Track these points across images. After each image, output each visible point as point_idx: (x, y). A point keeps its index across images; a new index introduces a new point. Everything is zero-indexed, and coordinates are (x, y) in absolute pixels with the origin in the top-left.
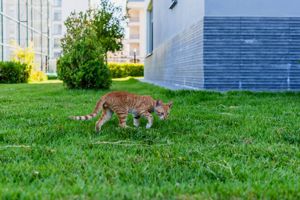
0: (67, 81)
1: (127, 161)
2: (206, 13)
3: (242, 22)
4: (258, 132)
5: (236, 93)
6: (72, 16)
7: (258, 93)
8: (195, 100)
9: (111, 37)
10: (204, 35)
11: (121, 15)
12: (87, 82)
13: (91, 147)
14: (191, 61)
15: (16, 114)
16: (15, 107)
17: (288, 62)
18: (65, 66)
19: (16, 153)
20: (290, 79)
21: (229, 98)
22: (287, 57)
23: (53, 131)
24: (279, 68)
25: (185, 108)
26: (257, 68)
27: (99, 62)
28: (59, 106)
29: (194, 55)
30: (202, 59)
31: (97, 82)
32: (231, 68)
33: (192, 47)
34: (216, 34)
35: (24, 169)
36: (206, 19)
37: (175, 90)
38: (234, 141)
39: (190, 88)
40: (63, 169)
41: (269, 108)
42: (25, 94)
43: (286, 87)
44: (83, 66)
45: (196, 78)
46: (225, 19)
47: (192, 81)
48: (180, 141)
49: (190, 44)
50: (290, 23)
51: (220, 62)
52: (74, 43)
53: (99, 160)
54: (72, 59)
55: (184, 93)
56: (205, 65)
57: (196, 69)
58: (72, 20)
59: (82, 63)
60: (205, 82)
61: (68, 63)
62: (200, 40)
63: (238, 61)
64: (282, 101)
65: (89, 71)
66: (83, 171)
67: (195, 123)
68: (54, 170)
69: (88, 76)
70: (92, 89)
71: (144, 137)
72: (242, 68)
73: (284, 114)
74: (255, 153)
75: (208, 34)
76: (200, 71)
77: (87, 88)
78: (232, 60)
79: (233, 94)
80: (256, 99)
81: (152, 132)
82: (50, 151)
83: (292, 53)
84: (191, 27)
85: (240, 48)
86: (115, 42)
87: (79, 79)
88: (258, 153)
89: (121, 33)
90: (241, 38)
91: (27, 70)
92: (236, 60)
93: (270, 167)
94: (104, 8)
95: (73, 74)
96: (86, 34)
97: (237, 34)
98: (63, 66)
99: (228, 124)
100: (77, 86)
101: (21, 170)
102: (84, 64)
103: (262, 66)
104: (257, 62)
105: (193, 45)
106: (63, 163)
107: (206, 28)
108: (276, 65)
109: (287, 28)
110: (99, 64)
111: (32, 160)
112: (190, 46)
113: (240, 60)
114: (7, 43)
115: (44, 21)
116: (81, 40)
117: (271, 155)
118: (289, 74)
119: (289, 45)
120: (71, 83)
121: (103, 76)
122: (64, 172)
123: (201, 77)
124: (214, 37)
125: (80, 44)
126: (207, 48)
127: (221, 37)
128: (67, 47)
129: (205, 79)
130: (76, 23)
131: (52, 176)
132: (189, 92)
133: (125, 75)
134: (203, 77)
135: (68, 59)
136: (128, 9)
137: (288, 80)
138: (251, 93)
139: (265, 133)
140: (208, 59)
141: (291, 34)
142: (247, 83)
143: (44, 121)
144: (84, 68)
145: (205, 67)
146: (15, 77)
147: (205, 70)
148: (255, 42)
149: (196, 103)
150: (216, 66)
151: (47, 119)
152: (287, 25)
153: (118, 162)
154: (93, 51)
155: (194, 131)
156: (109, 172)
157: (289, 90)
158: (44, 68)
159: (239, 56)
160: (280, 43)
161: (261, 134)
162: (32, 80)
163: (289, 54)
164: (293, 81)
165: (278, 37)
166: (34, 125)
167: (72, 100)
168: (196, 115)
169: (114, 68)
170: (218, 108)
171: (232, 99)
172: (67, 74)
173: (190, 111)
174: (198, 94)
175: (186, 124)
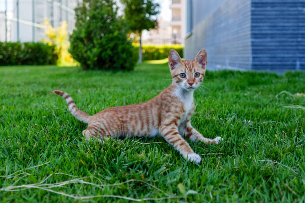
8: (242, 84)
10: (252, 3)
12: (105, 61)
14: (236, 36)
18: (77, 41)
21: (290, 82)
25: (227, 97)
27: (120, 37)
29: (239, 29)
30: (249, 32)
31: (117, 61)
32: (287, 44)
39: (235, 69)
44: (99, 41)
45: (242, 57)
47: (237, 60)
51: (272, 36)
54: (85, 32)
55: (225, 74)
56: (253, 40)
57: (242, 45)
59: (98, 37)
60: (253, 61)
61: (81, 38)
62: (246, 10)
69: (106, 54)
72: (300, 44)
76: (246, 48)
77: (105, 69)
78: (288, 34)
79: (294, 76)
85: (298, 19)
87: (94, 57)
90: (299, 6)
91: (56, 51)
92: (292, 34)
95: (86, 52)
98: (75, 42)
100: (91, 66)
105: (238, 17)
110: (119, 39)
112: (235, 19)
113: (298, 34)
120: (85, 63)
121: (125, 54)
124: (265, 5)
126: (256, 19)
127: (273, 5)
129: (254, 58)
132: (232, 73)
134: (251, 55)
135: (81, 32)
140: (257, 32)
144: (100, 44)
145: (253, 42)
146: (43, 58)
147: (253, 46)
149: (243, 88)
150: (267, 42)
159: (296, 28)
168: (246, 110)
169: (153, 51)
170: (279, 97)
171: (295, 82)
172: (80, 52)
173: (235, 103)
174: (245, 75)
175: (228, 130)
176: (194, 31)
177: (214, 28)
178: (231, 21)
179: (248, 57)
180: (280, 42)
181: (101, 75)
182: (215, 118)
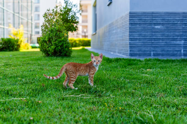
0: (45, 52)
1: (87, 110)
2: (131, 9)
3: (153, 15)
4: (167, 89)
5: (150, 60)
6: (48, 12)
7: (164, 60)
8: (125, 65)
9: (71, 23)
10: (130, 23)
11: (77, 9)
12: (57, 52)
13: (63, 99)
14: (121, 38)
15: (15, 75)
16: (14, 70)
17: (182, 39)
18: (43, 42)
19: (18, 104)
20: (184, 50)
21: (146, 64)
22: (181, 37)
23: (39, 87)
24: (176, 44)
26: (163, 43)
28: (41, 69)
29: (123, 35)
30: (128, 38)
31: (63, 52)
32: (146, 43)
33: (122, 30)
34: (137, 22)
35: (23, 115)
36: (130, 13)
37: (112, 58)
38: (152, 95)
40: (48, 116)
41: (172, 71)
42: (19, 59)
43: (181, 55)
44: (54, 42)
45: (125, 50)
46: (143, 13)
47: (122, 51)
48: (118, 95)
49: (120, 28)
50: (183, 16)
51: (140, 39)
52: (49, 28)
53: (69, 109)
54: (48, 38)
55: (117, 60)
56: (130, 41)
57: (124, 43)
58: (47, 14)
59: (54, 40)
60: (130, 52)
61: (46, 41)
62: (127, 26)
63: (151, 39)
64: (180, 66)
65: (58, 45)
66: (60, 117)
67: (126, 82)
68: (42, 117)
69: (58, 49)
70: (60, 57)
71: (96, 92)
72: (153, 43)
73: (182, 75)
74: (166, 104)
75: (132, 22)
76: (126, 45)
77: (57, 56)
78: (147, 39)
79: (148, 61)
80: (163, 64)
81: (101, 89)
82: (38, 102)
83: (184, 34)
84: (121, 18)
85: (152, 31)
86: (73, 26)
87: (52, 50)
88: (169, 104)
89: (77, 21)
90: (153, 25)
91: (19, 43)
92: (149, 39)
93: (177, 114)
94: (67, 5)
95: (48, 48)
96: (56, 23)
97: (150, 22)
98: (42, 42)
99: (147, 83)
100: (50, 55)
101: (22, 117)
102: (55, 41)
103: (166, 42)
104: (163, 39)
105: (122, 29)
106: (48, 112)
107: (131, 19)
108: (175, 42)
109: (182, 18)
110: (64, 41)
111: (27, 109)
112: (121, 30)
113: (152, 39)
114: (7, 26)
115: (29, 12)
116: (53, 26)
117: (177, 106)
118: (183, 47)
119: (183, 29)
120: (47, 53)
121: (67, 48)
122: (48, 118)
123: (128, 49)
124: (136, 24)
125: (53, 28)
126: (131, 31)
127: (140, 24)
128: (44, 31)
129: (130, 50)
130: (50, 16)
131: (41, 121)
132: (120, 59)
133: (79, 46)
134: (129, 49)
135: (45, 38)
136: (81, 6)
137: (182, 51)
138: (159, 60)
139: (171, 89)
140: (132, 38)
141: (184, 22)
142: (156, 53)
143: (32, 80)
144: (55, 44)
145: (130, 43)
146: (12, 47)
147: (130, 44)
148: (161, 27)
149: (125, 67)
150: (137, 43)
151: (34, 78)
152: (181, 17)
153: (81, 111)
154: (61, 33)
155: (127, 88)
156: (77, 118)
157: (183, 57)
158: (29, 41)
159: (151, 36)
160: (177, 28)
161: (169, 90)
162: (22, 49)
163: (183, 35)
164: (185, 51)
165: (176, 24)
166: (27, 83)
167: (48, 64)
168: (127, 76)
169: (73, 41)
170: (140, 71)
171: (148, 64)
172: (45, 47)
173: (123, 73)
174: (126, 60)
175: (121, 82)
177: (110, 32)
180: (143, 42)
182: (116, 79)
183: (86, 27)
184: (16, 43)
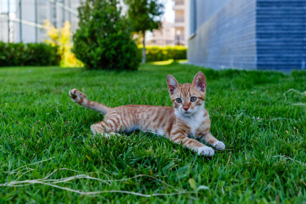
0: (84, 60)
8: (248, 83)
10: (257, 2)
12: (109, 60)
14: (240, 36)
18: (81, 40)
21: (296, 81)
25: (234, 95)
27: (124, 36)
29: (244, 28)
30: (254, 32)
31: (121, 61)
32: (292, 44)
44: (103, 40)
45: (246, 57)
47: (241, 60)
51: (278, 36)
54: (88, 32)
56: (259, 40)
57: (246, 45)
59: (102, 37)
60: (258, 61)
61: (84, 37)
63: (301, 35)
65: (110, 46)
69: (109, 54)
70: (114, 70)
76: (251, 48)
79: (300, 75)
91: (59, 52)
92: (298, 34)
95: (89, 51)
100: (95, 66)
102: (104, 38)
110: (123, 38)
112: (240, 18)
113: (303, 34)
120: (88, 62)
121: (128, 54)
124: (270, 4)
127: (278, 4)
129: (258, 58)
132: (237, 72)
134: (256, 55)
140: (262, 32)
144: (104, 43)
145: (258, 42)
146: (46, 59)
147: (258, 46)
150: (272, 42)
159: (301, 28)
162: (65, 63)
168: (255, 107)
169: (156, 52)
170: (287, 95)
171: (301, 81)
172: (84, 51)
173: (243, 100)
174: (251, 74)
175: (237, 126)
176: (198, 32)
177: (219, 28)
178: (235, 21)
179: (253, 57)
180: (285, 41)
181: (104, 74)
182: (223, 115)
183: (182, 29)
184: (53, 52)
